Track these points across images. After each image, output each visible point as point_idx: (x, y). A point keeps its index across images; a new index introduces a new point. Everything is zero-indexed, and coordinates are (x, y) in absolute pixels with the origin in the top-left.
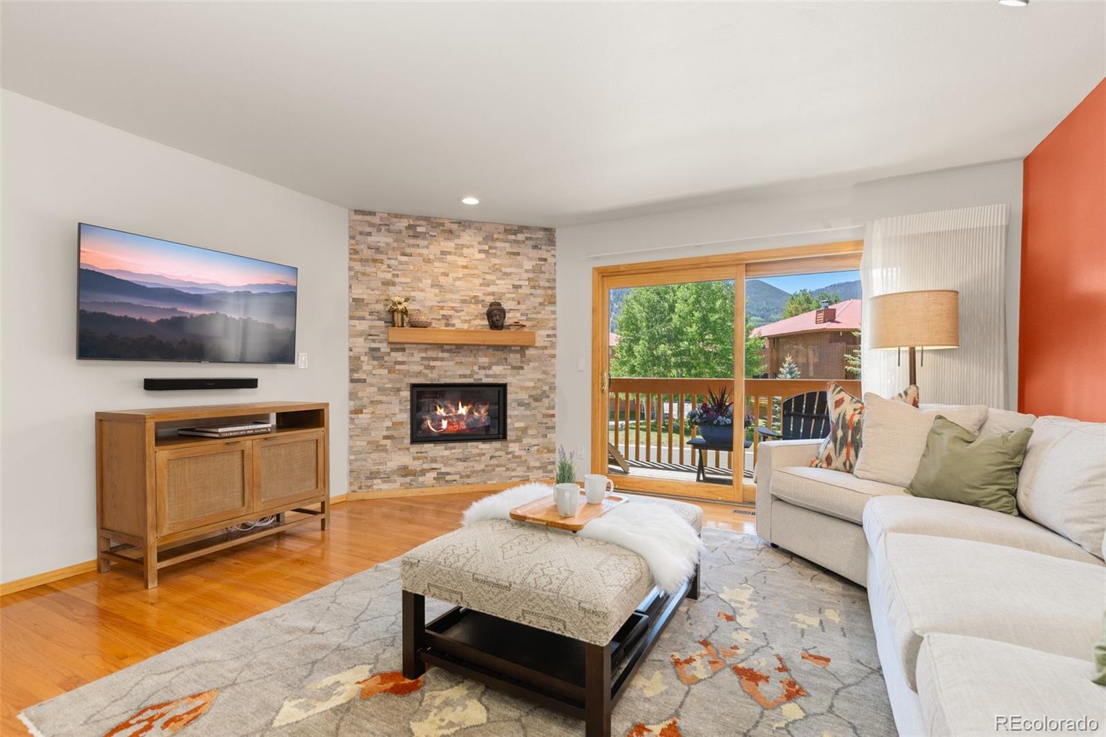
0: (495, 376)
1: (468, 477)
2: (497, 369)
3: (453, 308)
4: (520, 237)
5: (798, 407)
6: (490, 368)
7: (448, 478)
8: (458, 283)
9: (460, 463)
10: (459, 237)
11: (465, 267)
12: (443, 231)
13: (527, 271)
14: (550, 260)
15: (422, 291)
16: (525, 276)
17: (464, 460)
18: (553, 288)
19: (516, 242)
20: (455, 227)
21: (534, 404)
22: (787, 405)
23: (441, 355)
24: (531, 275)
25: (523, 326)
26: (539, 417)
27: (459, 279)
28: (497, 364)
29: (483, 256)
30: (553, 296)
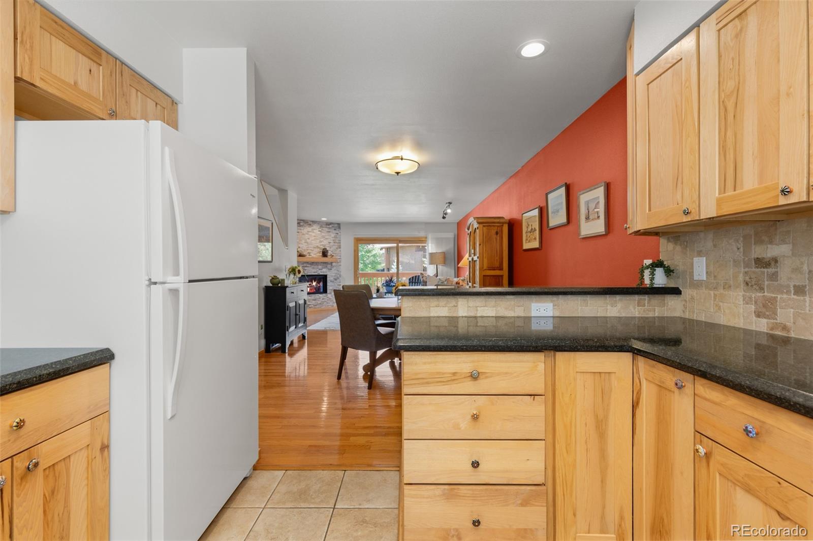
0: (323, 272)
1: (316, 306)
2: (324, 270)
3: (311, 250)
4: (330, 226)
5: (413, 280)
6: (322, 269)
7: (310, 306)
8: (313, 241)
9: (314, 301)
10: (312, 226)
11: (315, 236)
12: (308, 224)
13: (333, 237)
14: (339, 234)
15: (302, 244)
16: (332, 239)
17: (315, 300)
18: (340, 243)
19: (329, 228)
20: (311, 223)
21: (335, 281)
22: (410, 279)
23: (308, 265)
24: (334, 239)
25: (333, 256)
26: (336, 285)
27: (312, 240)
28: (324, 268)
29: (320, 232)
30: (340, 246)
